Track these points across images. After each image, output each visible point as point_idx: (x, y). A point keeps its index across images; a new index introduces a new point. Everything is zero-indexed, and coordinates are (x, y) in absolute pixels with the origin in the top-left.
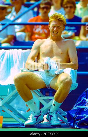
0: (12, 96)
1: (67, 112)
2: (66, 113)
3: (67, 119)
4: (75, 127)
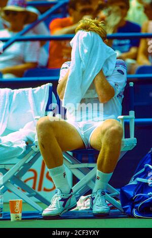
0: (24, 165)
1: (119, 190)
2: (117, 192)
3: (120, 201)
4: (135, 214)
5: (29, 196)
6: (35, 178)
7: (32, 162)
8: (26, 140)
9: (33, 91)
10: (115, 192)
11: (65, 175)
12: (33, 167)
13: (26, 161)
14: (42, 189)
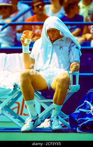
0: (12, 99)
1: (69, 116)
2: (67, 117)
3: (69, 122)
4: (78, 131)
5: (15, 118)
6: (19, 107)
7: (17, 98)
8: (14, 84)
9: (19, 55)
10: (66, 117)
11: (34, 106)
12: (18, 101)
13: (13, 97)
14: (23, 114)
